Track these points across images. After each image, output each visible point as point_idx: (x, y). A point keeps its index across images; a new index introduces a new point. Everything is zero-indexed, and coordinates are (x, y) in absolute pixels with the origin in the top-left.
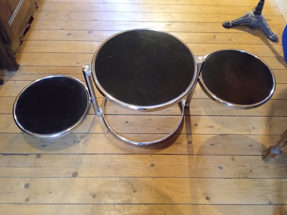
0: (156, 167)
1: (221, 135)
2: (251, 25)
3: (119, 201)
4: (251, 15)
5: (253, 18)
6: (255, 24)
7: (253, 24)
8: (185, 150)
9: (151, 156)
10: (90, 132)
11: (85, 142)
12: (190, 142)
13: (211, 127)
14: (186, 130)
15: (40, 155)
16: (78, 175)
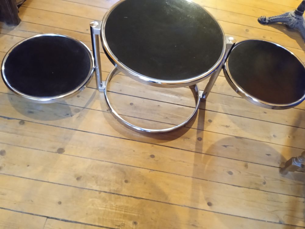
0: (156, 159)
1: (237, 137)
2: (290, 25)
3: (106, 189)
4: (291, 15)
5: (293, 18)
6: (294, 25)
7: (292, 25)
8: (193, 147)
9: (153, 146)
10: (87, 107)
11: (79, 117)
12: (200, 139)
13: (227, 126)
14: (198, 124)
15: (25, 121)
16: (64, 151)
